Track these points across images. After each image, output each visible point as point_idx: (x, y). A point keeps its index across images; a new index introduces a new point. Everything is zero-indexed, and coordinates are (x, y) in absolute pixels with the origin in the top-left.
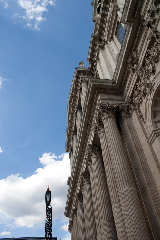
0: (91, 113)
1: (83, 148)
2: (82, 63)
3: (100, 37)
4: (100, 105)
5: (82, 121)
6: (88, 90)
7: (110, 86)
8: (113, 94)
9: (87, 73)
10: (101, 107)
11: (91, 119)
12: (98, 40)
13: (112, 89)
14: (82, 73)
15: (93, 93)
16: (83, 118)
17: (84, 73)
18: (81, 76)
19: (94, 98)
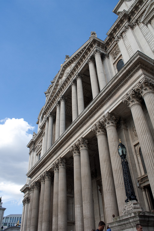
0: (120, 84)
1: (90, 114)
2: (95, 34)
3: (131, 16)
4: (145, 79)
5: (105, 88)
6: (130, 61)
7: (152, 65)
8: (150, 73)
9: (101, 45)
10: (146, 80)
11: (117, 89)
12: (128, 18)
13: (151, 68)
14: (97, 43)
15: (134, 65)
16: (107, 86)
17: (99, 44)
18: (95, 46)
19: (132, 71)
